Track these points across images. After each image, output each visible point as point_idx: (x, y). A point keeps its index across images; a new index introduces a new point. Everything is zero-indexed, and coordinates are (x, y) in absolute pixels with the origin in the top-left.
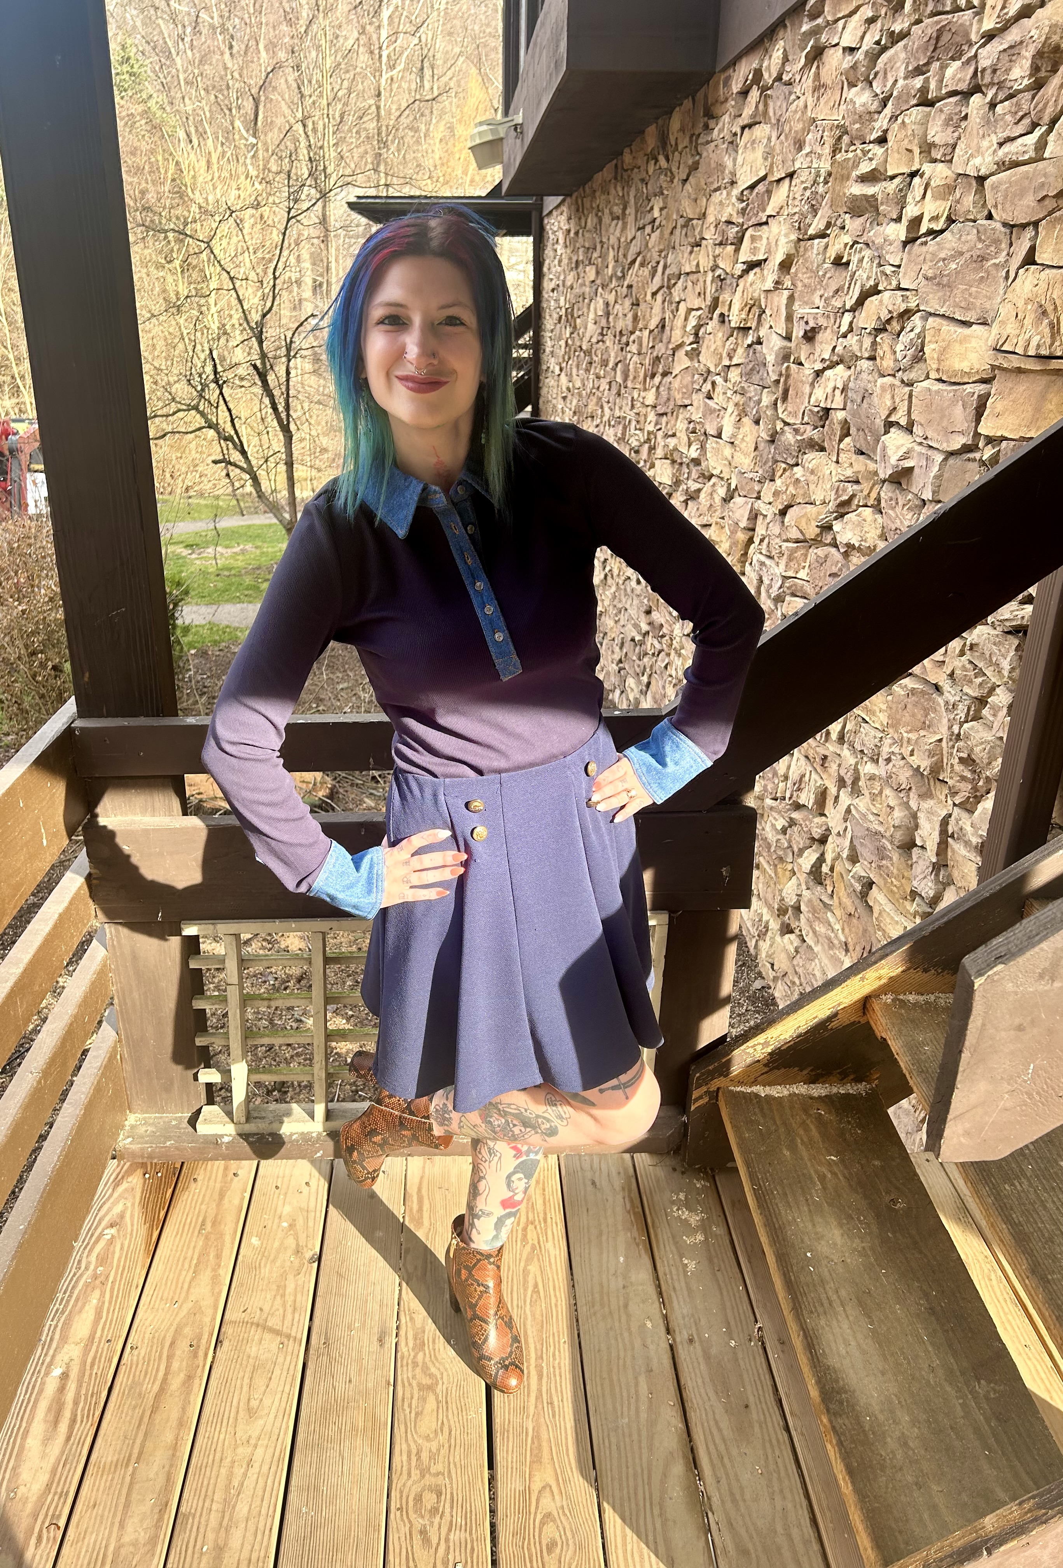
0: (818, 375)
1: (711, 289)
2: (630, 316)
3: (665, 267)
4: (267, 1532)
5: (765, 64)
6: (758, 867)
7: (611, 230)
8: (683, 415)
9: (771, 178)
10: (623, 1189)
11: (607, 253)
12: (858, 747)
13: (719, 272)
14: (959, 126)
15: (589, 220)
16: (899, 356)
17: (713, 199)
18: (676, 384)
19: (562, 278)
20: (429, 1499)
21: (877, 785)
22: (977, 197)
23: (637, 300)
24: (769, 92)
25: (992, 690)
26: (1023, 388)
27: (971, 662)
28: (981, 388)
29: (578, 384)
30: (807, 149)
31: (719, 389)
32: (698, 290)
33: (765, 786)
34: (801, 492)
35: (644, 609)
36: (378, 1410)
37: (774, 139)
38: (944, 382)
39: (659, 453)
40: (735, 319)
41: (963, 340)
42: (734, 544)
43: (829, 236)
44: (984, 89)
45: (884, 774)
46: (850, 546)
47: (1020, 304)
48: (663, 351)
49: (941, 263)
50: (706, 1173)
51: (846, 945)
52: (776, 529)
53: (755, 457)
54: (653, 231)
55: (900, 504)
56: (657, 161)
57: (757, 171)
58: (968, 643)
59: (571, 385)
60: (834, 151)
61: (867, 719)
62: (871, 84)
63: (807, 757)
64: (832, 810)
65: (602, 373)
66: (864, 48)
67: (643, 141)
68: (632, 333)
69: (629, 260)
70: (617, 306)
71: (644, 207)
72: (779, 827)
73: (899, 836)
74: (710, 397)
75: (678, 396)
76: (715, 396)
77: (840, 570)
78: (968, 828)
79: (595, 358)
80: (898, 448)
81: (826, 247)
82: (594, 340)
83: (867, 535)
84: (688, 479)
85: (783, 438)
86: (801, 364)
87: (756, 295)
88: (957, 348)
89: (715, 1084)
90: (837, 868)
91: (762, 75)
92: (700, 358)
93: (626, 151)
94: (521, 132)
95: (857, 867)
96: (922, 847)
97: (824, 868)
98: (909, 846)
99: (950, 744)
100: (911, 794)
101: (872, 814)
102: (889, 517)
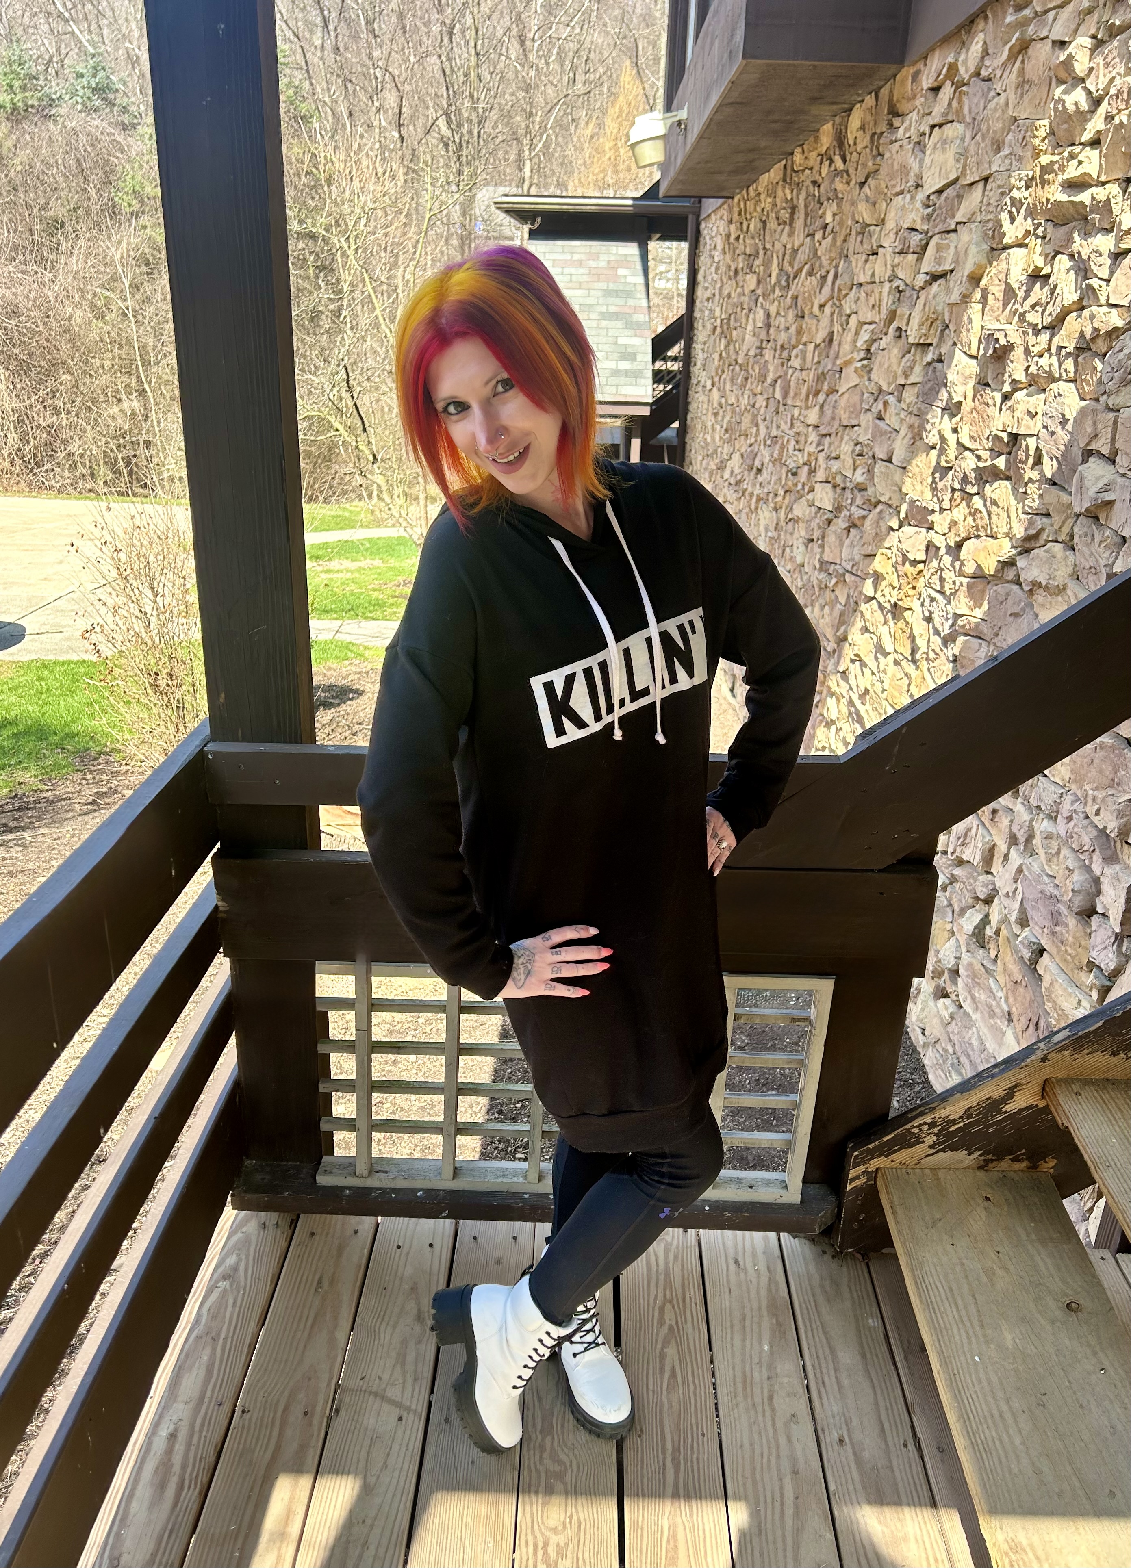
0: (1006, 398)
1: (887, 302)
2: (793, 329)
3: (836, 277)
5: (962, 57)
7: (777, 236)
8: (848, 435)
9: (962, 182)
10: (769, 1272)
11: (771, 261)
12: (1034, 802)
13: (897, 283)
15: (752, 226)
16: (1103, 377)
17: (894, 202)
18: (842, 403)
19: (718, 285)
21: (1055, 844)
23: (803, 312)
24: (964, 88)
29: (732, 400)
30: (1006, 151)
31: (891, 410)
32: (872, 301)
34: (980, 522)
37: (968, 139)
39: (820, 475)
40: (913, 335)
42: (901, 576)
43: (1026, 245)
45: (1063, 832)
46: (1036, 584)
48: (829, 367)
50: (858, 1258)
52: (949, 561)
53: (929, 485)
54: (824, 238)
55: (1096, 540)
56: (831, 161)
57: (947, 174)
59: (723, 400)
60: (1037, 154)
62: (1083, 80)
64: (1001, 869)
65: (759, 388)
66: (1079, 41)
67: (817, 139)
68: (794, 347)
69: (796, 268)
70: (779, 318)
71: (815, 211)
73: (1079, 902)
75: (844, 416)
76: (887, 417)
77: (1023, 610)
79: (751, 372)
80: (1098, 479)
82: (752, 353)
83: (1056, 573)
84: (851, 504)
85: (962, 464)
86: (987, 384)
87: (940, 308)
89: (874, 1164)
90: (1004, 932)
91: (958, 70)
92: (872, 376)
93: (798, 150)
94: (685, 129)
95: (1026, 932)
96: (1103, 914)
97: (989, 932)
98: (1088, 912)
100: (1094, 857)
101: (1048, 876)
102: (1083, 554)
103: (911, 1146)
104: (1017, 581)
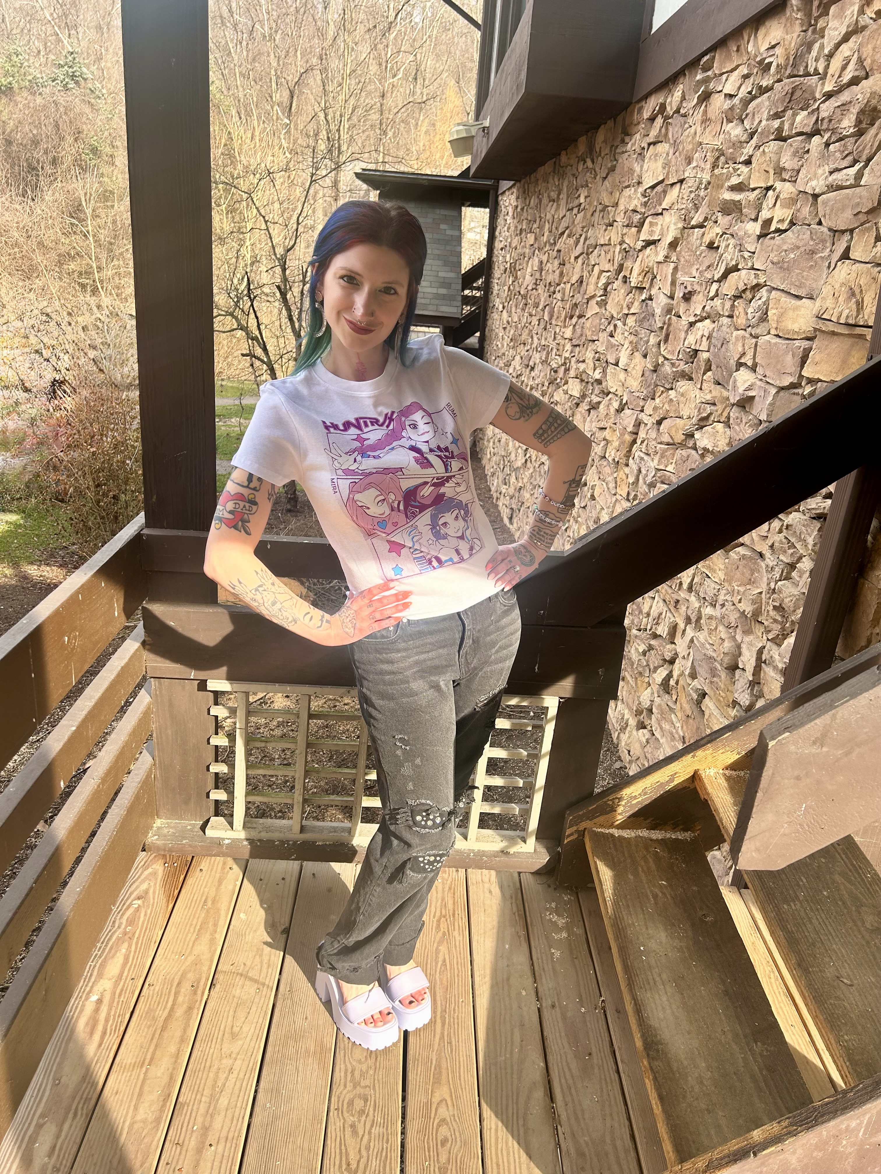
0: (691, 326)
1: (618, 258)
2: (557, 273)
3: (586, 239)
4: (241, 1119)
5: (669, 100)
6: (623, 679)
7: (548, 209)
8: (592, 347)
9: (667, 182)
10: (512, 897)
11: (544, 226)
12: (702, 595)
13: (625, 246)
14: (803, 157)
15: (532, 202)
16: (750, 316)
17: (624, 193)
18: (588, 324)
19: (509, 240)
20: (359, 1104)
21: (714, 623)
22: (812, 208)
23: (564, 261)
24: (669, 121)
25: (800, 558)
26: (835, 346)
27: (786, 538)
28: (806, 344)
29: (516, 319)
30: (695, 164)
31: (619, 331)
32: (609, 257)
33: (633, 621)
34: (674, 408)
36: (325, 1040)
37: (671, 154)
38: (781, 337)
39: (573, 373)
40: (634, 281)
41: (796, 309)
42: (622, 443)
43: (705, 227)
44: (822, 133)
45: (719, 615)
46: (705, 450)
47: (837, 286)
48: (580, 300)
49: (784, 253)
50: (571, 890)
51: (684, 738)
52: (653, 434)
53: (642, 382)
54: (579, 213)
55: (744, 422)
56: (585, 162)
57: (657, 176)
58: (785, 524)
59: (510, 319)
60: (713, 167)
61: (710, 575)
62: (742, 121)
63: (664, 601)
64: (680, 640)
65: (534, 312)
66: (740, 96)
67: (576, 147)
68: (558, 285)
69: (560, 231)
70: (548, 265)
71: (573, 195)
72: (641, 651)
73: (727, 660)
74: (612, 336)
75: (589, 333)
76: (616, 335)
78: (776, 657)
79: (529, 300)
80: (745, 382)
81: (703, 235)
82: (530, 288)
83: (719, 443)
84: (592, 393)
85: (663, 369)
86: (679, 317)
87: (651, 265)
88: (791, 314)
89: (583, 825)
90: (681, 682)
91: (666, 108)
92: (607, 307)
94: (488, 133)
95: (695, 682)
96: (743, 669)
97: (672, 682)
98: (734, 668)
99: (768, 596)
100: (738, 631)
101: (710, 644)
102: (735, 431)
103: (607, 813)
104: (695, 448)
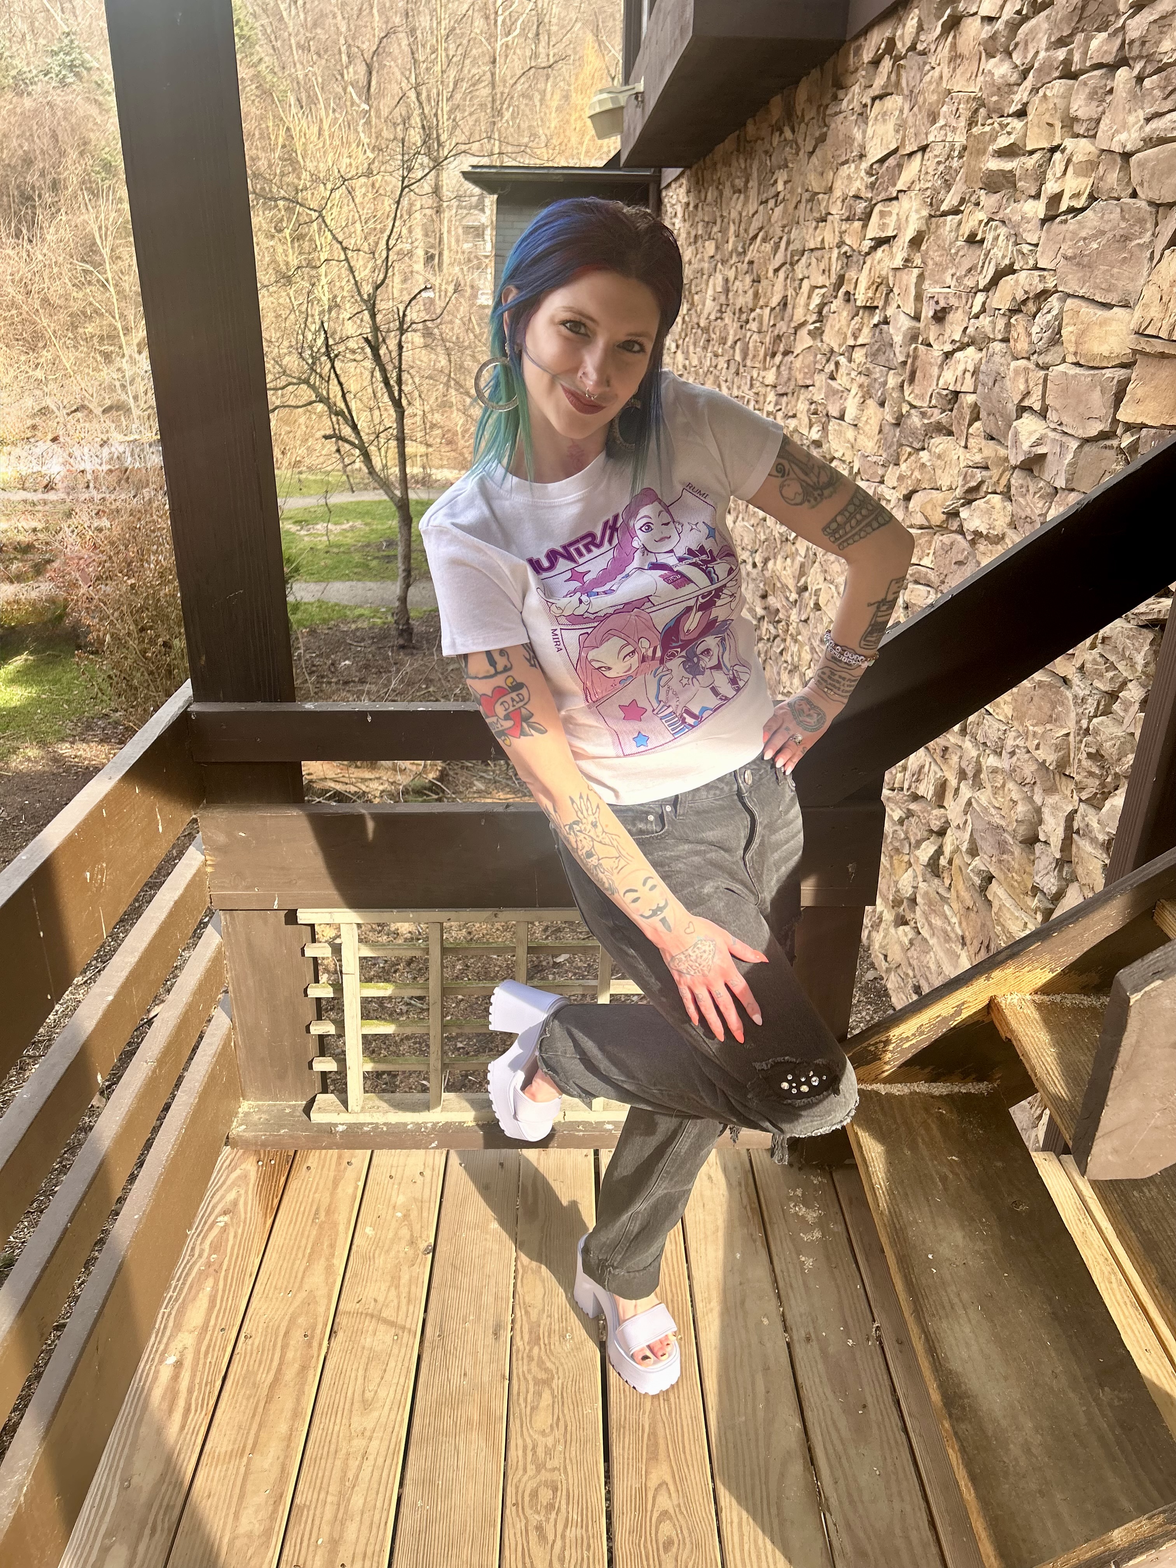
0: (947, 358)
1: (836, 267)
2: (751, 293)
3: (788, 243)
4: (382, 1528)
5: (899, 33)
7: (733, 204)
8: (804, 395)
9: (903, 152)
11: (727, 229)
12: (981, 739)
13: (845, 248)
14: (1104, 101)
15: (709, 194)
16: (1035, 338)
17: (841, 172)
18: (798, 364)
20: (545, 1495)
21: (1000, 778)
22: (1121, 174)
23: (759, 276)
24: (902, 62)
25: (1124, 685)
26: (1164, 372)
27: (1102, 656)
28: (1122, 373)
29: (695, 362)
30: (942, 122)
31: (842, 370)
32: (822, 266)
34: (927, 477)
35: (760, 593)
36: (493, 1404)
37: (906, 111)
38: (1081, 366)
40: (861, 298)
41: (1103, 323)
43: (962, 212)
44: (1131, 62)
45: (1007, 767)
46: (977, 534)
47: (1165, 286)
48: (784, 329)
49: (1081, 243)
50: (823, 1169)
51: (963, 938)
53: (879, 441)
54: (776, 206)
55: (1032, 491)
56: (782, 132)
57: (888, 144)
58: (1100, 636)
59: (687, 362)
60: (970, 125)
61: (991, 711)
62: (1010, 55)
64: (952, 803)
65: (720, 351)
66: (1005, 17)
67: (768, 111)
68: (752, 310)
69: (751, 235)
70: (737, 283)
71: (767, 179)
72: (896, 818)
73: (1022, 830)
74: (832, 378)
75: (800, 376)
76: (838, 377)
77: (967, 558)
78: (1096, 825)
79: (713, 336)
80: (1031, 433)
81: (960, 223)
82: (712, 317)
83: (996, 523)
85: (909, 422)
86: (930, 345)
87: (884, 273)
88: (1096, 330)
90: (957, 862)
91: (895, 44)
92: (824, 338)
93: (750, 122)
94: (642, 101)
95: (977, 861)
96: (1045, 842)
97: (943, 861)
98: (1031, 841)
99: (1078, 738)
100: (1036, 789)
101: (995, 807)
102: (1020, 505)
103: (868, 1063)
104: (961, 531)
